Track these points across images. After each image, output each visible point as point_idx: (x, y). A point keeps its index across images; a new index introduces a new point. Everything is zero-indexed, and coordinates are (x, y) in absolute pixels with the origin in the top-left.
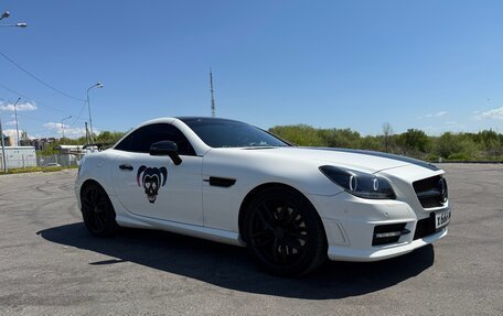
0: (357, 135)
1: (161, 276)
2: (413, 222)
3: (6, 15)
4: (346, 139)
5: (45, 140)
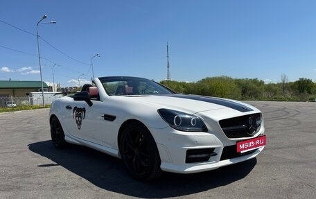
0: (262, 83)
1: (70, 175)
2: (220, 148)
3: (45, 17)
4: (254, 85)
5: (71, 88)
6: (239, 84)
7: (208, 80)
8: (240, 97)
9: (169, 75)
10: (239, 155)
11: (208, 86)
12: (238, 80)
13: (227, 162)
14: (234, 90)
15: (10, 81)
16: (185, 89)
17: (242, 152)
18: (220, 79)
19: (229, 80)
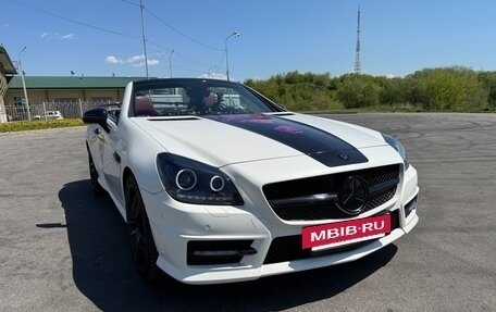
6: (487, 81)
7: (427, 73)
8: (485, 105)
9: (358, 65)
10: (308, 254)
11: (423, 85)
12: (486, 74)
13: (283, 267)
14: (474, 92)
15: (113, 78)
16: (382, 89)
17: (314, 249)
18: (450, 71)
19: (465, 74)
